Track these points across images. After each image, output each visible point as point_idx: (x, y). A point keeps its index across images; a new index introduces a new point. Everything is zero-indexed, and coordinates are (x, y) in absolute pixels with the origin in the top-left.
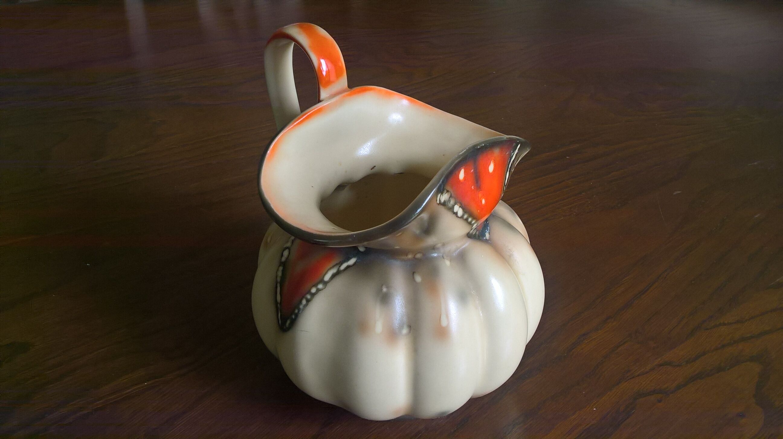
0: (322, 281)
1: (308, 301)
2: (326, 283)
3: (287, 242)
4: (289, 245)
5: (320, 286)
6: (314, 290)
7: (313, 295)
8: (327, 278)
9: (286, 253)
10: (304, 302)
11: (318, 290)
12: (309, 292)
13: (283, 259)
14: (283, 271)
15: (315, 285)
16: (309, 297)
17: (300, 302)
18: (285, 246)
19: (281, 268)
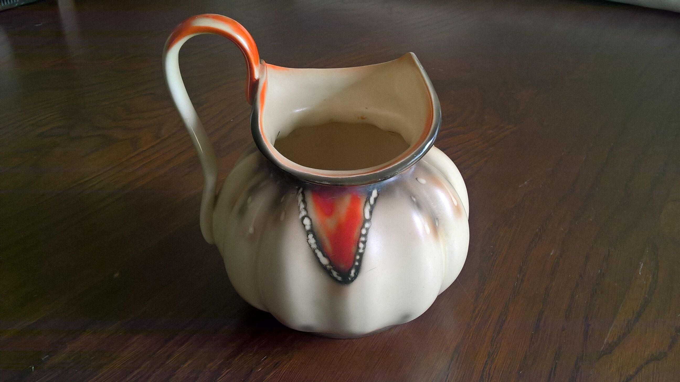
0: (366, 221)
1: (364, 243)
2: (369, 221)
3: (300, 212)
4: (303, 213)
5: (367, 225)
6: (364, 232)
7: (365, 235)
8: (367, 216)
9: (307, 221)
10: (361, 245)
11: (367, 229)
12: (361, 235)
13: (308, 228)
14: (315, 237)
15: (363, 227)
16: (363, 239)
17: (358, 248)
18: (301, 216)
19: (311, 236)
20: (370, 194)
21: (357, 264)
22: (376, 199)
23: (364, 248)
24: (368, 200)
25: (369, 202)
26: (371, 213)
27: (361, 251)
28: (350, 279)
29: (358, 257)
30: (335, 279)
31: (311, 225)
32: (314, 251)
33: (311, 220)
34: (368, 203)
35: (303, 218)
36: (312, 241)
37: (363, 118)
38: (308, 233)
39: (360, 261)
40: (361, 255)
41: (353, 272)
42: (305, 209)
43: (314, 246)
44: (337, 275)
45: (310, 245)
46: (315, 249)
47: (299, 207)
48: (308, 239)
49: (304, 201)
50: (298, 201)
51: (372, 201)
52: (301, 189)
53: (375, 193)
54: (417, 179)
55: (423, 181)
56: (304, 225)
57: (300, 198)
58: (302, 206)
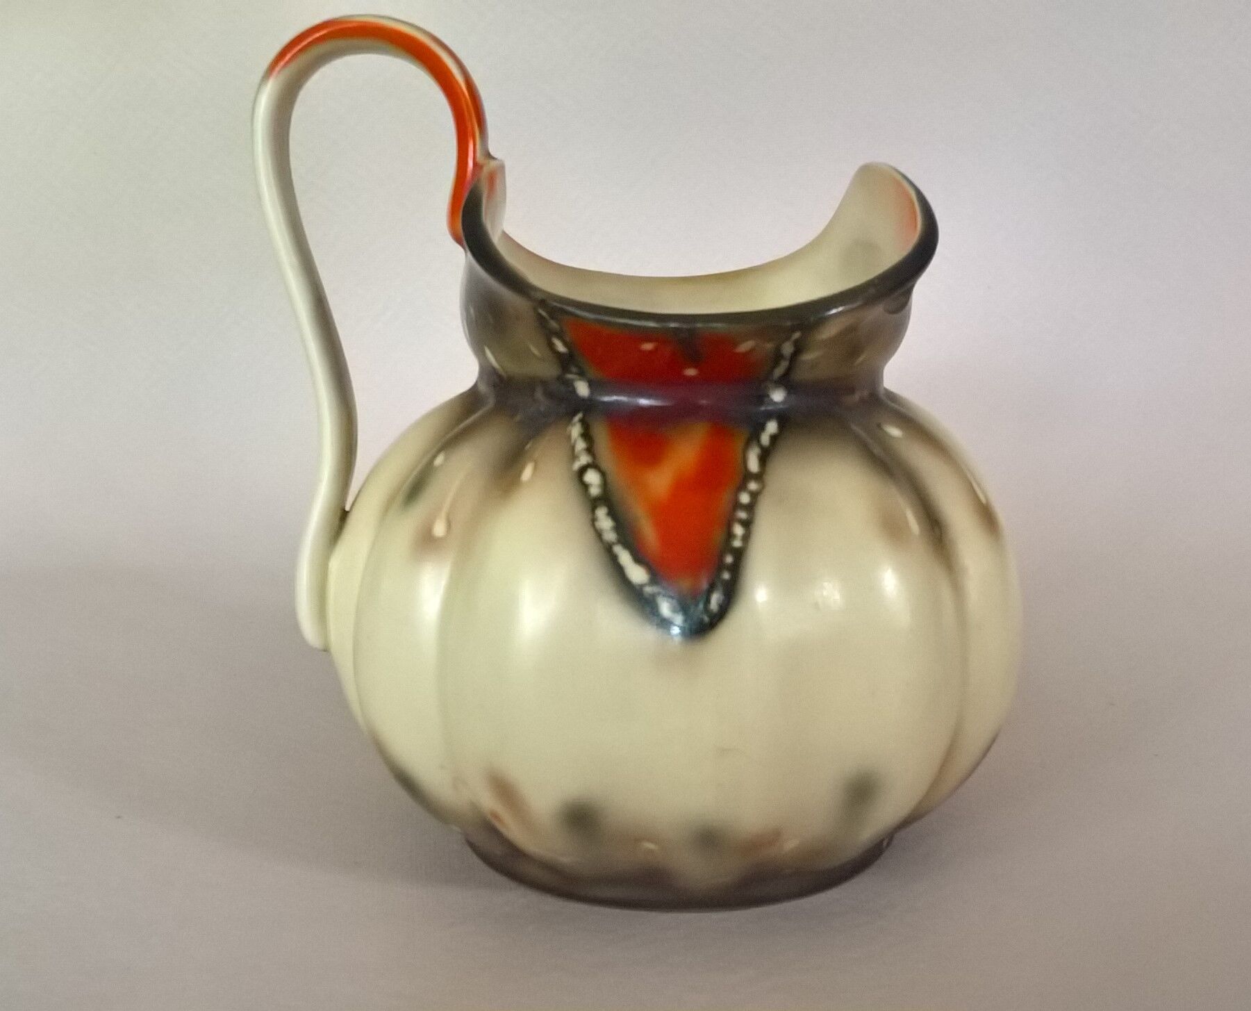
20: (762, 427)
21: (726, 576)
22: (774, 438)
23: (746, 538)
24: (755, 436)
25: (759, 441)
26: (764, 458)
27: (737, 543)
28: (707, 619)
29: (729, 559)
30: (665, 622)
31: (605, 484)
32: (609, 548)
33: (603, 474)
34: (755, 443)
35: (583, 470)
36: (606, 523)
38: (594, 503)
39: (736, 570)
40: (739, 554)
41: (716, 598)
42: (590, 450)
43: (610, 536)
45: (599, 534)
46: (614, 544)
47: (573, 448)
48: (594, 520)
49: (587, 435)
50: (569, 437)
51: (765, 439)
52: (579, 416)
53: (772, 427)
54: (879, 426)
55: (894, 432)
56: (585, 487)
57: (576, 431)
58: (581, 445)
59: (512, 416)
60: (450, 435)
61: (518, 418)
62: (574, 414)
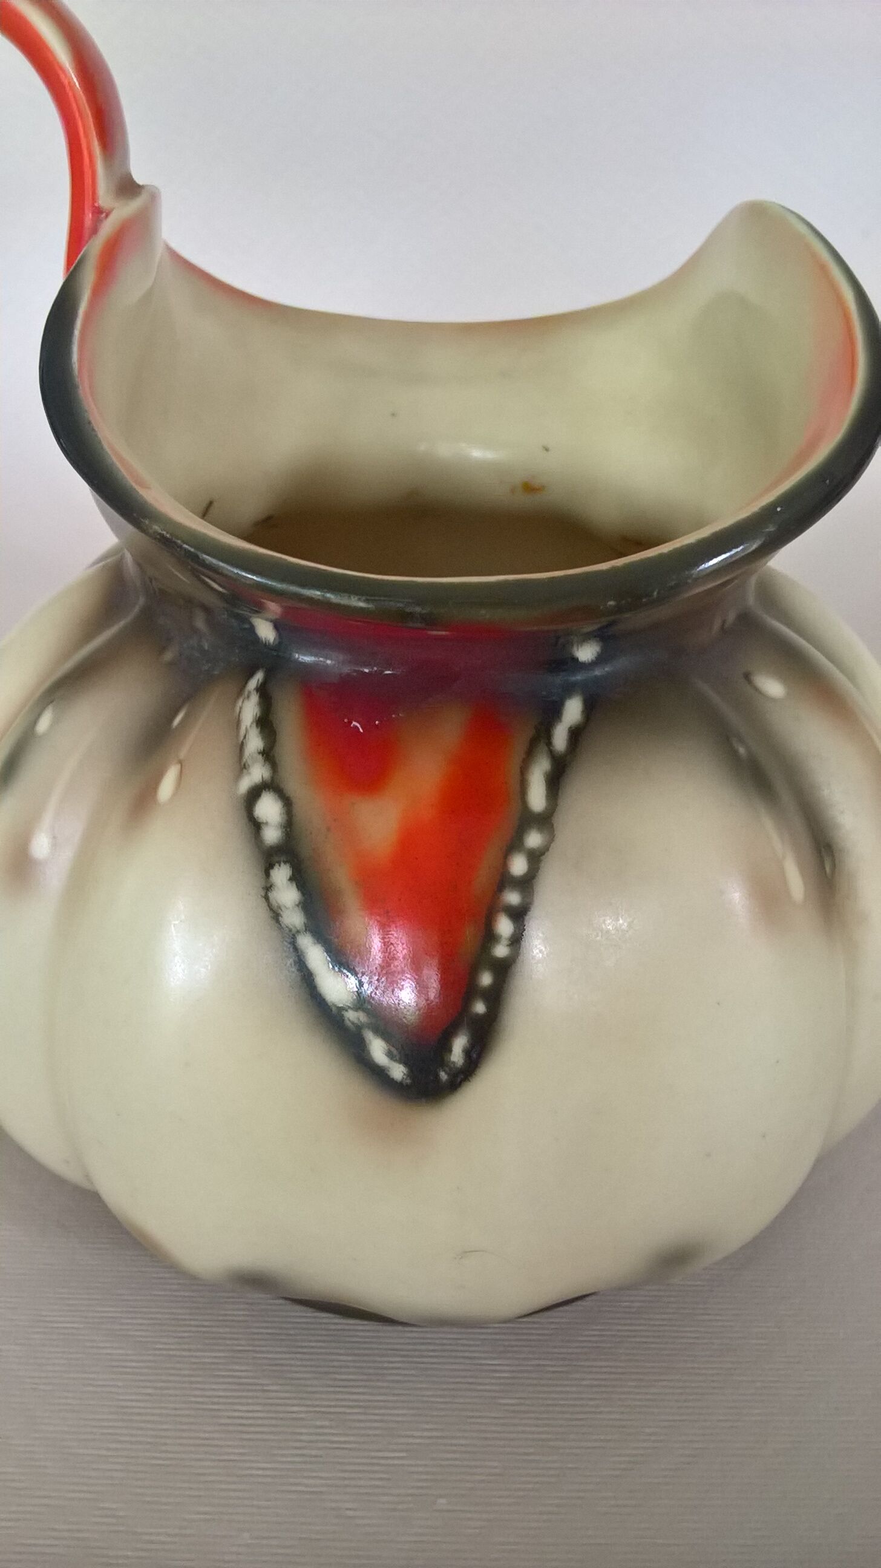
0: (529, 820)
1: (519, 915)
2: (545, 821)
3: (243, 768)
4: (258, 773)
5: (534, 839)
6: (518, 866)
7: (526, 884)
8: (537, 798)
9: (269, 809)
10: (504, 926)
11: (535, 858)
12: (505, 880)
13: (272, 835)
14: (299, 878)
15: (515, 844)
16: (513, 898)
17: (490, 937)
18: (245, 784)
19: (281, 874)
20: (554, 712)
21: (480, 1008)
22: (576, 734)
23: (516, 941)
24: (544, 734)
25: (549, 743)
26: (555, 783)
27: (501, 951)
28: (443, 1076)
29: (486, 979)
30: (378, 1074)
31: (289, 825)
32: (291, 939)
33: (287, 805)
34: (542, 748)
35: (254, 794)
36: (287, 895)
37: (529, 488)
38: (269, 858)
39: (496, 997)
40: (504, 969)
41: (459, 1044)
42: (268, 755)
43: (294, 918)
44: (390, 1055)
45: (275, 914)
46: (298, 932)
47: (241, 747)
48: (268, 888)
49: (265, 723)
50: (238, 722)
51: (560, 738)
52: (259, 677)
53: (573, 710)
54: (747, 677)
55: (772, 687)
56: (256, 826)
57: (249, 709)
58: (255, 743)
59: (163, 649)
60: (69, 665)
61: (168, 656)
62: (251, 675)
